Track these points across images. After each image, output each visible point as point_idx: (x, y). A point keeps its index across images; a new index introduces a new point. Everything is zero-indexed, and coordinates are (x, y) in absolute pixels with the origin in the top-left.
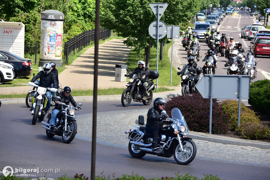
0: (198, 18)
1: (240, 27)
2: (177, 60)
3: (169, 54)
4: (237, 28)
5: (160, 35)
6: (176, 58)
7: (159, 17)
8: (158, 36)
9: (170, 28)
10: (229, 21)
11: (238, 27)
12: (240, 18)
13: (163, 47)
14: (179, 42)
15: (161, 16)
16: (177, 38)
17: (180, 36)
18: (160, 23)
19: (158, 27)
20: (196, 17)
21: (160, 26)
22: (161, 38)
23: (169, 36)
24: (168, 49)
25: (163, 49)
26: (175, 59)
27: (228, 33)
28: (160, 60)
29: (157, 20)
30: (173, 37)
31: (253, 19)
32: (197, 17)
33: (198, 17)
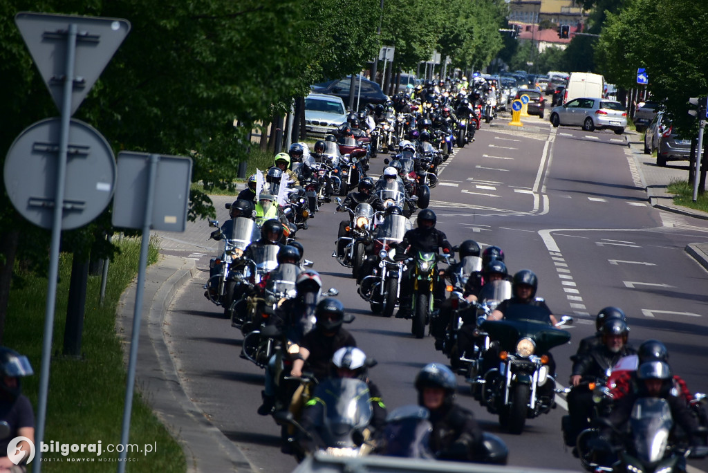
0: (304, 122)
1: (550, 191)
2: (168, 361)
3: (119, 323)
4: (531, 197)
5: (69, 206)
6: (163, 346)
7: (72, 101)
8: (59, 212)
9: (131, 166)
10: (489, 151)
11: (539, 192)
12: (552, 137)
13: (92, 278)
14: (186, 254)
15: (81, 96)
16: (169, 228)
17: (193, 219)
18: (74, 135)
19: (64, 157)
20: (296, 115)
21: (73, 150)
22: (75, 221)
23: (121, 217)
24: (120, 291)
25: (90, 287)
26: (158, 353)
27: (475, 221)
28: (65, 352)
29: (55, 114)
30: (149, 223)
31: (627, 151)
32: (300, 116)
33: (311, 116)
